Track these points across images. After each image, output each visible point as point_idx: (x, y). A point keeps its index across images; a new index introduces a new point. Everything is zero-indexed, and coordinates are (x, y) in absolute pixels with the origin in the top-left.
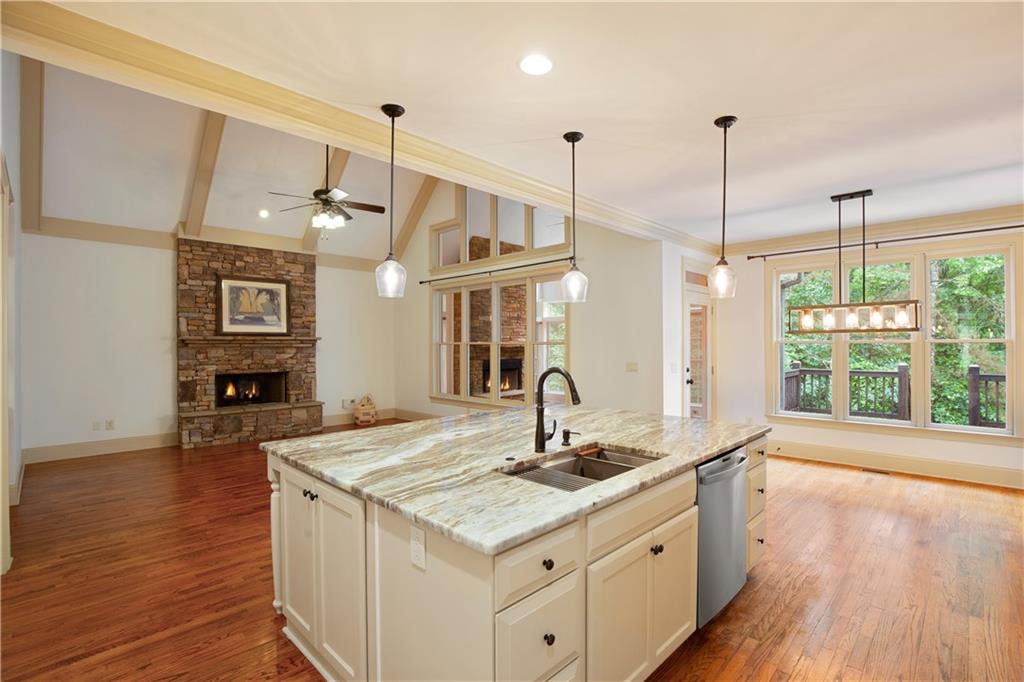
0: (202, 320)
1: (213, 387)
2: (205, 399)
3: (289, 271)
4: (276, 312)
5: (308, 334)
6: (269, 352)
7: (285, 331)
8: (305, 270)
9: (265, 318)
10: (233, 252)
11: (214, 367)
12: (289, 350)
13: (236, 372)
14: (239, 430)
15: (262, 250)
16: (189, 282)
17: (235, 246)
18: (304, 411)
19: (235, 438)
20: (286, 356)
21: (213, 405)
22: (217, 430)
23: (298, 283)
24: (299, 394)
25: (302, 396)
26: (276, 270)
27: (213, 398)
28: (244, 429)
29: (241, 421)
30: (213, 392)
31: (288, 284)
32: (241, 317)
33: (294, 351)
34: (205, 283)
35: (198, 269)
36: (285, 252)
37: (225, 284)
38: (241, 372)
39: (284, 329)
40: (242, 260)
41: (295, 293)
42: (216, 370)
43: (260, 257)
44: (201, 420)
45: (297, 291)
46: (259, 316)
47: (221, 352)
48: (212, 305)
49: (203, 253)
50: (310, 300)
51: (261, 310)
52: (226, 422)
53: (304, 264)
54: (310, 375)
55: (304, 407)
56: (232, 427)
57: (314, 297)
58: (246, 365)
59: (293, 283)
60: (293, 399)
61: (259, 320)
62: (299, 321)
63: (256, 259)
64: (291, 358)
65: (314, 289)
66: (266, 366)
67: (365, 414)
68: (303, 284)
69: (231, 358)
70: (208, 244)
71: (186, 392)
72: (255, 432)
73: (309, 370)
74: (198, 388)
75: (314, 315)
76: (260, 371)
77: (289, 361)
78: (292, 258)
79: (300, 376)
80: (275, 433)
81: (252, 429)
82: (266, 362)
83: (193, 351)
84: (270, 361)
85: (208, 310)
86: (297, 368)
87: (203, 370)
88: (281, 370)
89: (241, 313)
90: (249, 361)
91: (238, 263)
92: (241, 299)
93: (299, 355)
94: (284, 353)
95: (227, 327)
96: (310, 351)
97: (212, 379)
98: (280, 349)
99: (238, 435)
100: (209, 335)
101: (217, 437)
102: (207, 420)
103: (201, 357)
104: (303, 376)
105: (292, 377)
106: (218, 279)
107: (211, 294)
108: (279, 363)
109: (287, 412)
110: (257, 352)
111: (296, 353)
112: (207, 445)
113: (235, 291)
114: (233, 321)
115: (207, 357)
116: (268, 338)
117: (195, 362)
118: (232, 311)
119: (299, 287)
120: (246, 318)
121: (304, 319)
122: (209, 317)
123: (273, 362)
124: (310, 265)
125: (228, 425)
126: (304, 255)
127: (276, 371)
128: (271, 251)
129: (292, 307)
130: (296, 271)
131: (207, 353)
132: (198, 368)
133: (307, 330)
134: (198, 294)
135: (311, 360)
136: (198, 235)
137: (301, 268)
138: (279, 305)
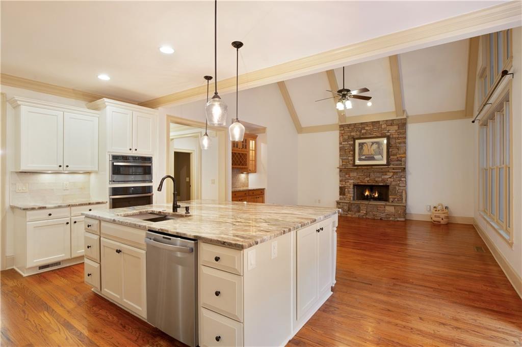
0: (349, 160)
1: (352, 190)
2: (349, 195)
3: (389, 130)
4: (381, 154)
5: (401, 164)
6: (378, 174)
7: (385, 163)
8: (398, 128)
9: (375, 157)
10: (360, 126)
11: (352, 181)
12: (388, 174)
13: (362, 184)
14: (359, 211)
15: (374, 122)
16: (343, 143)
17: (361, 123)
18: (393, 208)
19: (357, 215)
20: (387, 177)
21: (352, 198)
22: (349, 210)
23: (394, 136)
24: (395, 198)
25: (396, 200)
26: (382, 131)
27: (352, 195)
28: (361, 211)
29: (359, 207)
30: (352, 192)
31: (388, 138)
32: (363, 157)
33: (392, 174)
34: (349, 143)
35: (346, 137)
36: (387, 121)
37: (357, 142)
38: (364, 184)
39: (384, 162)
40: (364, 129)
41: (393, 142)
42: (353, 183)
43: (373, 126)
44: (343, 204)
45: (394, 141)
46: (372, 156)
47: (355, 174)
48: (351, 153)
49: (348, 130)
50: (402, 145)
51: (373, 153)
52: (353, 207)
53: (398, 125)
54: (402, 188)
55: (393, 205)
56: (355, 209)
57: (405, 143)
58: (366, 181)
59: (391, 136)
60: (391, 200)
61: (372, 158)
62: (395, 157)
63: (372, 127)
64: (390, 178)
65: (405, 138)
66: (376, 182)
67: (435, 216)
68: (397, 136)
69: (360, 177)
70: (350, 125)
71: (342, 191)
72: (366, 214)
73: (401, 185)
74: (346, 190)
75: (405, 153)
76: (374, 184)
77: (389, 179)
78: (391, 123)
79: (395, 188)
80: (376, 217)
81: (365, 212)
82: (376, 180)
83: (344, 174)
84: (379, 179)
85: (351, 155)
86: (394, 183)
87: (348, 182)
88: (384, 184)
89: (364, 155)
90: (368, 179)
91: (363, 131)
92: (364, 148)
93: (395, 176)
94: (386, 175)
95: (358, 162)
96: (402, 174)
97: (352, 186)
98: (385, 173)
99: (359, 214)
100: (350, 166)
101: (349, 213)
102: (346, 204)
103: (347, 176)
104: (397, 188)
105: (391, 188)
106: (354, 139)
107: (352, 148)
108: (383, 180)
109: (383, 207)
110: (372, 174)
111: (393, 176)
112: (345, 215)
113: (361, 145)
114: (360, 159)
115: (349, 176)
116: (373, 167)
117: (344, 178)
118: (359, 155)
119: (395, 138)
120: (366, 157)
121: (398, 156)
122: (351, 158)
123: (380, 179)
124: (402, 125)
125: (354, 208)
126: (398, 120)
127: (382, 184)
128: (379, 122)
129: (390, 150)
130: (393, 130)
131: (349, 174)
132: (346, 181)
133: (399, 162)
134: (346, 148)
135: (403, 179)
136: (345, 122)
137: (396, 127)
138: (382, 149)
